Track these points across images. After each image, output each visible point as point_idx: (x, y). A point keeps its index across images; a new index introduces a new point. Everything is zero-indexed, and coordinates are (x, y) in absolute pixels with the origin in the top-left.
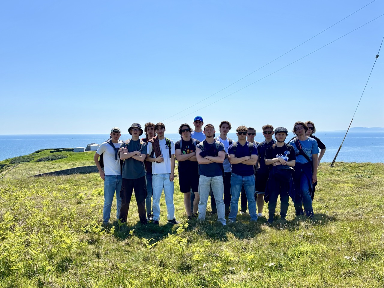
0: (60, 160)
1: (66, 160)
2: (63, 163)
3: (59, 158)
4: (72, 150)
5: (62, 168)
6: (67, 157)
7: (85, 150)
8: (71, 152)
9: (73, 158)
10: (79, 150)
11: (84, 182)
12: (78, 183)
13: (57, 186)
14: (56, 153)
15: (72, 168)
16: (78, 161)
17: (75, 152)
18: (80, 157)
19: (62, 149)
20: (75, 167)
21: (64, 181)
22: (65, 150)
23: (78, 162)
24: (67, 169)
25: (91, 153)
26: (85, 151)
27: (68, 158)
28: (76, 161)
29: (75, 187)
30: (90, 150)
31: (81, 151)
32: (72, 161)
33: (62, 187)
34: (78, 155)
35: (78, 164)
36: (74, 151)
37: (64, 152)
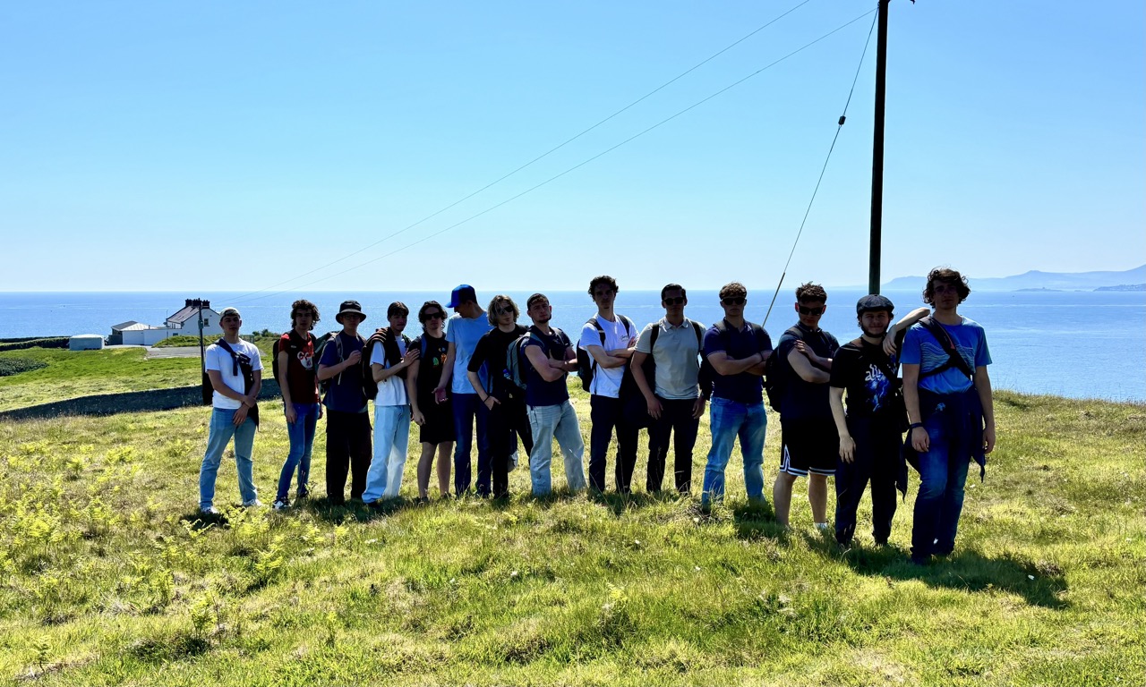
0: (23, 375)
1: (44, 375)
2: (32, 384)
3: (21, 370)
4: (63, 343)
5: (29, 400)
6: (44, 366)
7: (103, 343)
8: (59, 350)
9: (65, 368)
10: (86, 344)
11: (92, 435)
12: (75, 438)
13: (18, 446)
14: (10, 352)
15: (62, 399)
16: (83, 378)
17: (72, 349)
18: (88, 367)
19: (31, 339)
20: (73, 398)
21: (36, 432)
22: (39, 344)
23: (80, 382)
24: (45, 402)
25: (125, 354)
26: (104, 347)
27: (49, 369)
28: (74, 378)
29: (66, 447)
30: (121, 343)
31: (91, 346)
32: (62, 377)
33: (30, 446)
34: (83, 359)
35: (83, 388)
36: (68, 347)
37: (35, 348)
